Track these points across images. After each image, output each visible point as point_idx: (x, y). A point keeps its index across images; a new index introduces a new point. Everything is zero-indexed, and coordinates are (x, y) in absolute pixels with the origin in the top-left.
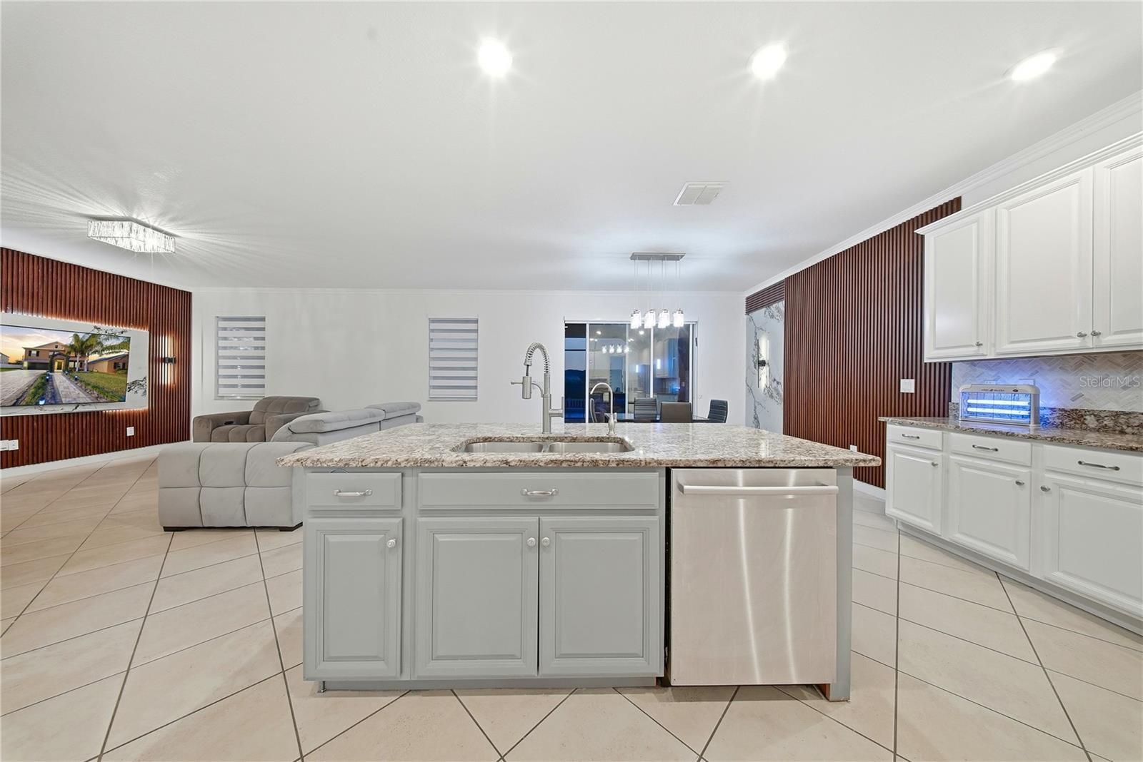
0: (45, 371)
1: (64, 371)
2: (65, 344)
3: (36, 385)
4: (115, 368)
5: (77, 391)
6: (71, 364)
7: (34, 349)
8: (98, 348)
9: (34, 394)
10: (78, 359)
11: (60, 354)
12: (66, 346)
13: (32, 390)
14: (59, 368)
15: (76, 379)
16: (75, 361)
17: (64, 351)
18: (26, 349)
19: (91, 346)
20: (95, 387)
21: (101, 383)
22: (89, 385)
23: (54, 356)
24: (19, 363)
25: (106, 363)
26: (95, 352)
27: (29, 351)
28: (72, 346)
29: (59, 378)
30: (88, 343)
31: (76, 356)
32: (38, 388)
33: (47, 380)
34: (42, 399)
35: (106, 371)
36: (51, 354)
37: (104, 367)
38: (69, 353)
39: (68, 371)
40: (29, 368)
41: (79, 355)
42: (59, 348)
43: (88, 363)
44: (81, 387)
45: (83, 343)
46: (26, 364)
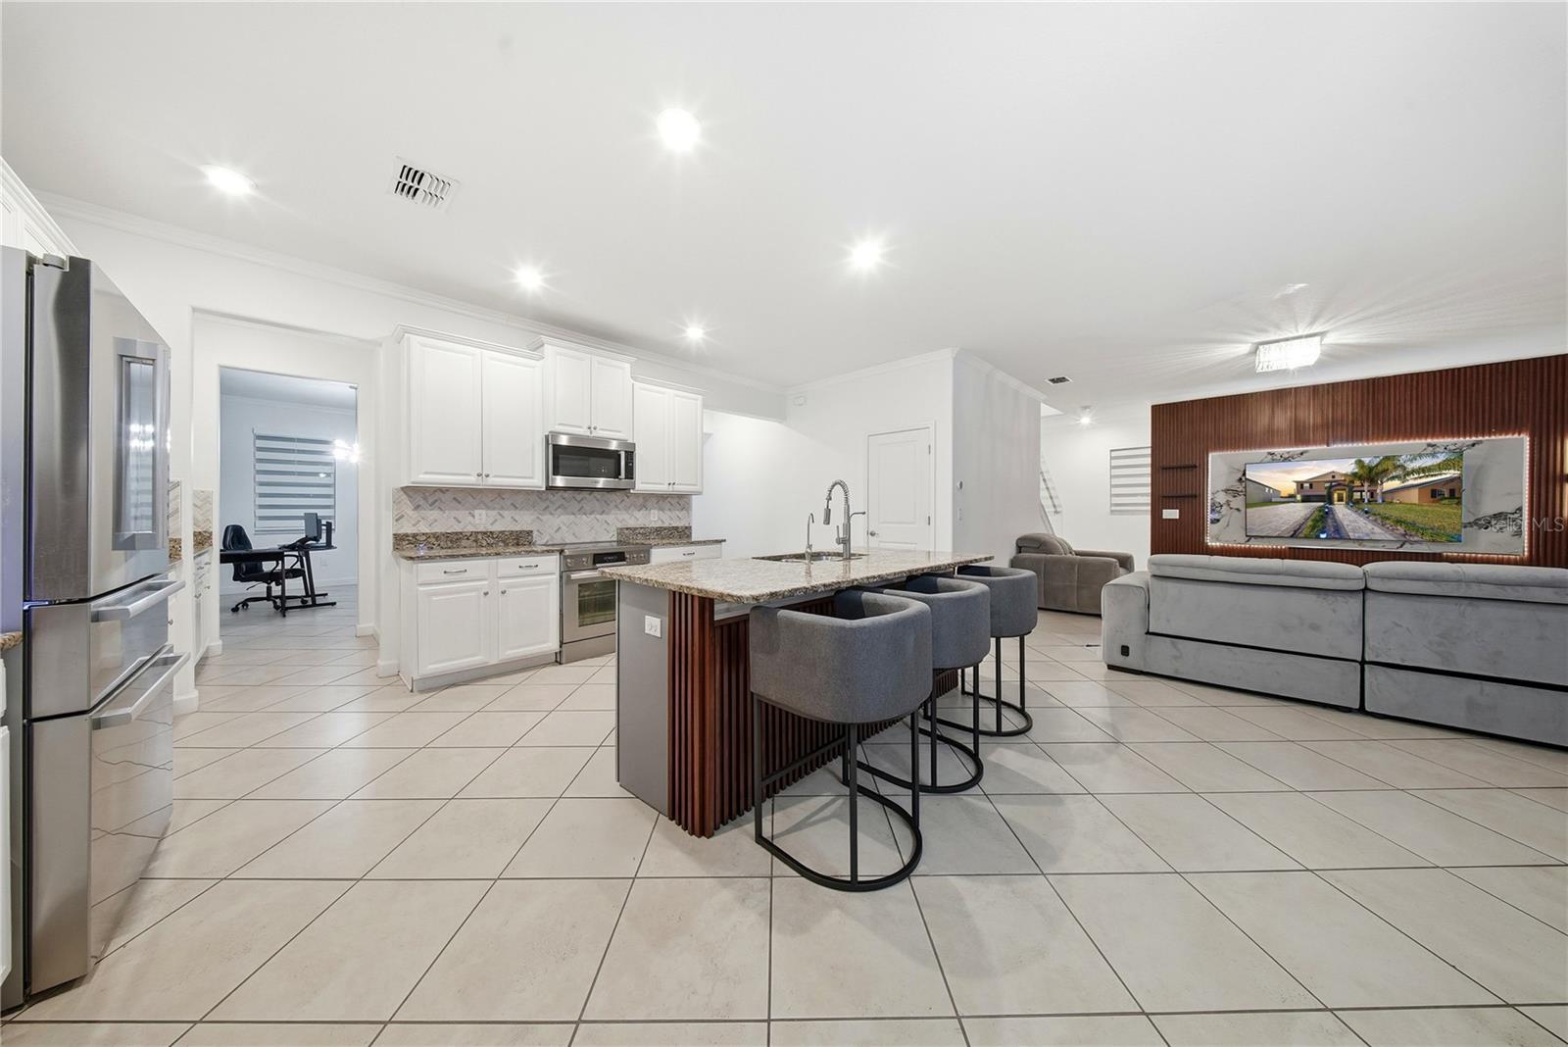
0: (1322, 504)
1: (1347, 503)
2: (1344, 472)
3: (1313, 518)
4: (1432, 497)
5: (1370, 526)
6: (1357, 495)
7: (1306, 482)
8: (1399, 472)
9: (1313, 527)
10: (1366, 488)
11: (1339, 485)
12: (1346, 475)
13: (1310, 523)
14: (1340, 499)
15: (1366, 512)
16: (1361, 492)
17: (1345, 480)
18: (1297, 482)
19: (1385, 471)
20: (1399, 522)
21: (1410, 517)
22: (1387, 518)
23: (1331, 487)
24: (1291, 496)
25: (1415, 492)
26: (1393, 478)
27: (1300, 485)
28: (1354, 475)
29: (1341, 511)
30: (1380, 468)
31: (1363, 485)
32: (1316, 521)
33: (1327, 513)
34: (1323, 533)
35: (1417, 502)
36: (1327, 485)
37: (1414, 496)
38: (1353, 482)
39: (1354, 503)
40: (1303, 501)
41: (1366, 484)
42: (1337, 478)
43: (1383, 493)
44: (1375, 520)
45: (1371, 469)
46: (1299, 497)
